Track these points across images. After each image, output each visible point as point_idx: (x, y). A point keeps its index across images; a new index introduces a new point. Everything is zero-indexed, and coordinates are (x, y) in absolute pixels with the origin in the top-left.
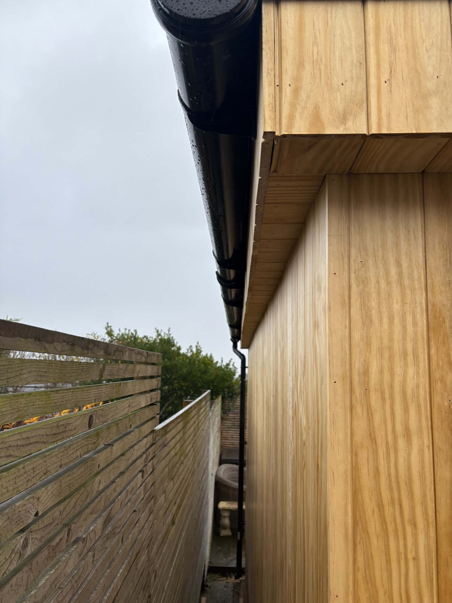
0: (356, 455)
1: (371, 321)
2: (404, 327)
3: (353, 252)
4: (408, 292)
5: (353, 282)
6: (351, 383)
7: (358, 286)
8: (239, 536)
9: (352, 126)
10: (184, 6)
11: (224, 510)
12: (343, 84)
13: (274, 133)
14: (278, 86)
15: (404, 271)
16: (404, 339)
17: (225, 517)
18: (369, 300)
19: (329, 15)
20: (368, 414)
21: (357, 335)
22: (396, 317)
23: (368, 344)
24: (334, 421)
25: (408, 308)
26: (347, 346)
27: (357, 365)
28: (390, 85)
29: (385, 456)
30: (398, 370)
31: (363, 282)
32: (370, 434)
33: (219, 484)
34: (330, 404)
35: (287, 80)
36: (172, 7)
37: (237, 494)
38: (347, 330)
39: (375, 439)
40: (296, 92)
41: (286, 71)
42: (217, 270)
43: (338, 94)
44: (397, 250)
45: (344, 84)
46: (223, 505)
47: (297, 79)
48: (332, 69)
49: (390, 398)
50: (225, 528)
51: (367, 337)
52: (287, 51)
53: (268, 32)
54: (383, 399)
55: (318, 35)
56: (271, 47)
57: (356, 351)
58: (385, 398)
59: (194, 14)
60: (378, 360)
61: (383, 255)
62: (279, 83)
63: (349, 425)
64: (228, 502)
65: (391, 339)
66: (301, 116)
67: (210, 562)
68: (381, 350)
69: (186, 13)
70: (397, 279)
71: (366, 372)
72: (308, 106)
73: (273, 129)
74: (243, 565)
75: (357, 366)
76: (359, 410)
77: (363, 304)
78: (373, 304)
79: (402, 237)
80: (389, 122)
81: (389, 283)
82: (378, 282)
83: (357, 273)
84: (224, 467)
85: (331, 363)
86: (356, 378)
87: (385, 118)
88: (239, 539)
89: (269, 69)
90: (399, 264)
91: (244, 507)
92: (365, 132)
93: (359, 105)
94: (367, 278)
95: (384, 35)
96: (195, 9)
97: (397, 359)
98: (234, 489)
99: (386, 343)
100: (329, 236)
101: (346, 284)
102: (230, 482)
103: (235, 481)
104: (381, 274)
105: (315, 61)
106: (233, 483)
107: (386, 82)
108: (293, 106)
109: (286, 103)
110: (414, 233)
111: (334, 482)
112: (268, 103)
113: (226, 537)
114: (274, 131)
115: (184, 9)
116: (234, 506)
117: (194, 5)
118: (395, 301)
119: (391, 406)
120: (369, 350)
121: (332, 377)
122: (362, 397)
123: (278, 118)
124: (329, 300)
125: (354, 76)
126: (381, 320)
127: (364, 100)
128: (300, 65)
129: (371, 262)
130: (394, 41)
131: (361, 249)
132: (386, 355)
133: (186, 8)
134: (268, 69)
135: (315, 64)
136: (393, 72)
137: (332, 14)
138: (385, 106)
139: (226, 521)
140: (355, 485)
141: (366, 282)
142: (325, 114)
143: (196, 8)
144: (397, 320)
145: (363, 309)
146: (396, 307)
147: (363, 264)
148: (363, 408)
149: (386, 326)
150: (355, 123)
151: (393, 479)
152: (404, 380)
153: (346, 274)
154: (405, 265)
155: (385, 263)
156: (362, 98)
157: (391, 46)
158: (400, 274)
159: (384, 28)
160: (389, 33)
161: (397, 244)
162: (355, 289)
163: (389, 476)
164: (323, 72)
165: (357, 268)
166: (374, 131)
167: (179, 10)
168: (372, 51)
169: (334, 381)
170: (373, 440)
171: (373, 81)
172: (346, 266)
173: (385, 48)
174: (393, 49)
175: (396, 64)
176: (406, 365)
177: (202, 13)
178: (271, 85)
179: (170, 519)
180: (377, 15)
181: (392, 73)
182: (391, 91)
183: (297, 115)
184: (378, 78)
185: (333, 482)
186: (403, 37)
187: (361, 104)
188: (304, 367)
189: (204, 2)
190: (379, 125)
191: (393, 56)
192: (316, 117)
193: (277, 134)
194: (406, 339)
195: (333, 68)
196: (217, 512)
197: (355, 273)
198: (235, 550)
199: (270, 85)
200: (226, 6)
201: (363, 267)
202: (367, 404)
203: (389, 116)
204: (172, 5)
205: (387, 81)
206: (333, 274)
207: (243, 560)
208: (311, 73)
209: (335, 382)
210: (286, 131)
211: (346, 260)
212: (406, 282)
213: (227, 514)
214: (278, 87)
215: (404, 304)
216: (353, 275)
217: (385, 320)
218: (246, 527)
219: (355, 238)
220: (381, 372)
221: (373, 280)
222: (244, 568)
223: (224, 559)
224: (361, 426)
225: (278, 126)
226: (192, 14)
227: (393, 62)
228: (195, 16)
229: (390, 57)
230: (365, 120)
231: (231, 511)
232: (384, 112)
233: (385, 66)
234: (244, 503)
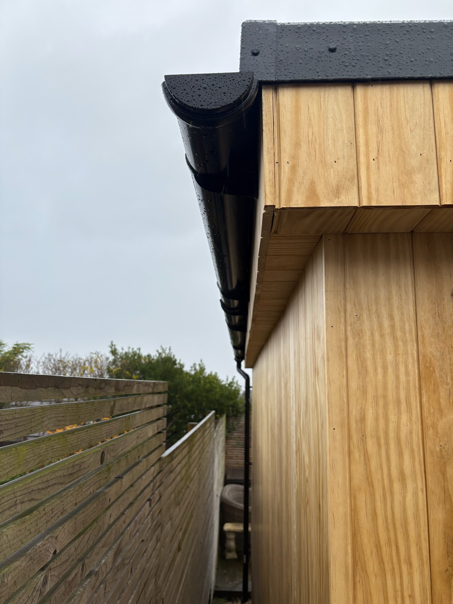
0: (355, 498)
1: (367, 371)
2: (397, 377)
3: (349, 307)
4: (400, 343)
5: (349, 334)
6: (349, 430)
7: (354, 339)
8: (245, 559)
9: (345, 200)
10: (193, 97)
11: (230, 532)
13: (274, 206)
14: (277, 163)
15: (396, 324)
16: (397, 387)
17: (230, 539)
18: (364, 351)
19: (322, 99)
20: (365, 459)
21: (354, 384)
22: (389, 367)
23: (364, 392)
24: (334, 466)
25: (401, 359)
26: (345, 394)
27: (354, 413)
28: (378, 163)
29: (382, 499)
30: (392, 418)
31: (359, 334)
32: (368, 478)
33: (224, 505)
34: (330, 449)
35: (285, 158)
36: (182, 99)
37: (242, 515)
38: (345, 380)
39: (372, 482)
40: (294, 168)
41: (285, 150)
42: (220, 298)
43: (332, 170)
44: (389, 304)
45: (336, 161)
46: (228, 527)
47: (295, 157)
48: (325, 148)
49: (385, 444)
50: (230, 551)
51: (363, 386)
52: (285, 132)
53: (268, 116)
54: (379, 445)
55: (312, 118)
56: (270, 129)
57: (353, 400)
58: (381, 444)
59: (202, 106)
60: (374, 408)
61: (377, 310)
62: (278, 161)
63: (347, 470)
64: (233, 524)
65: (385, 388)
66: (298, 190)
67: (216, 586)
68: (376, 398)
69: (194, 105)
70: (390, 332)
71: (363, 419)
72: (305, 182)
73: (273, 203)
74: (250, 589)
75: (354, 414)
76: (356, 455)
77: (358, 355)
78: (368, 355)
79: (394, 292)
80: (378, 196)
81: (382, 336)
82: (372, 335)
83: (352, 326)
84: (229, 487)
85: (330, 411)
86: (353, 425)
87: (374, 192)
88: (245, 562)
89: (269, 148)
90: (391, 317)
91: (250, 529)
92: (356, 204)
93: (350, 181)
94: (362, 331)
95: (372, 117)
96: (202, 100)
97: (391, 407)
98: (239, 510)
99: (380, 392)
100: (326, 291)
101: (343, 337)
102: (236, 503)
103: (240, 502)
104: (375, 327)
105: (310, 141)
106: (238, 504)
107: (374, 160)
108: (291, 182)
109: (285, 178)
110: (405, 289)
111: (334, 524)
112: (269, 179)
113: (232, 560)
114: (274, 205)
115: (193, 101)
116: (240, 528)
117: (201, 97)
118: (388, 352)
119: (386, 451)
120: (365, 398)
121: (331, 425)
122: (360, 443)
123: (277, 192)
124: (327, 351)
125: (346, 154)
126: (376, 370)
127: (355, 175)
128: (297, 145)
129: (365, 316)
130: (380, 123)
131: (356, 304)
132: (381, 403)
133: (194, 100)
134: (268, 148)
135: (310, 144)
136: (380, 150)
137: (325, 98)
138: (374, 181)
139: (232, 544)
140: (355, 527)
141: (361, 334)
142: (320, 189)
143: (204, 99)
144: (390, 370)
145: (359, 360)
146: (390, 357)
147: (358, 318)
148: (360, 453)
149: (380, 377)
150: (347, 197)
151: (390, 521)
152: (398, 427)
153: (343, 327)
154: (397, 318)
155: (379, 316)
156: (353, 174)
157: (378, 127)
158: (393, 327)
159: (371, 110)
160: (377, 115)
161: (389, 299)
162: (351, 341)
163: (386, 517)
164: (317, 150)
165: (352, 322)
166: (365, 203)
167: (188, 101)
168: (361, 131)
169: (333, 428)
170: (371, 484)
171: (362, 159)
172: (343, 320)
173: (373, 129)
174: (381, 130)
175: (383, 143)
176: (399, 412)
177: (208, 104)
178: (271, 163)
179: (176, 545)
180: (365, 97)
182: (379, 168)
183: (295, 189)
184: (367, 156)
185: (333, 525)
186: (389, 118)
187: (352, 179)
188: (306, 407)
189: (210, 95)
190: (369, 198)
191: (380, 136)
192: (312, 192)
193: (276, 207)
194: (399, 388)
195: (327, 148)
196: (222, 534)
197: (351, 325)
198: (241, 574)
200: (230, 97)
201: (358, 321)
202: (364, 449)
203: (377, 190)
204: (182, 97)
205: (375, 159)
206: (330, 327)
207: (250, 584)
208: (307, 152)
209: (334, 429)
210: (285, 205)
211: (342, 314)
212: (399, 334)
213: (232, 536)
214: (278, 164)
215: (396, 354)
216: (349, 328)
217: (380, 370)
218: (252, 550)
219: (350, 294)
220: (377, 419)
221: (368, 333)
222: (250, 592)
223: (230, 583)
224: (358, 470)
225: (277, 200)
226: (200, 105)
227: (380, 142)
228: (203, 107)
229: (377, 137)
230: (356, 194)
231: (237, 533)
232: (373, 187)
233: (373, 145)
234: (250, 525)
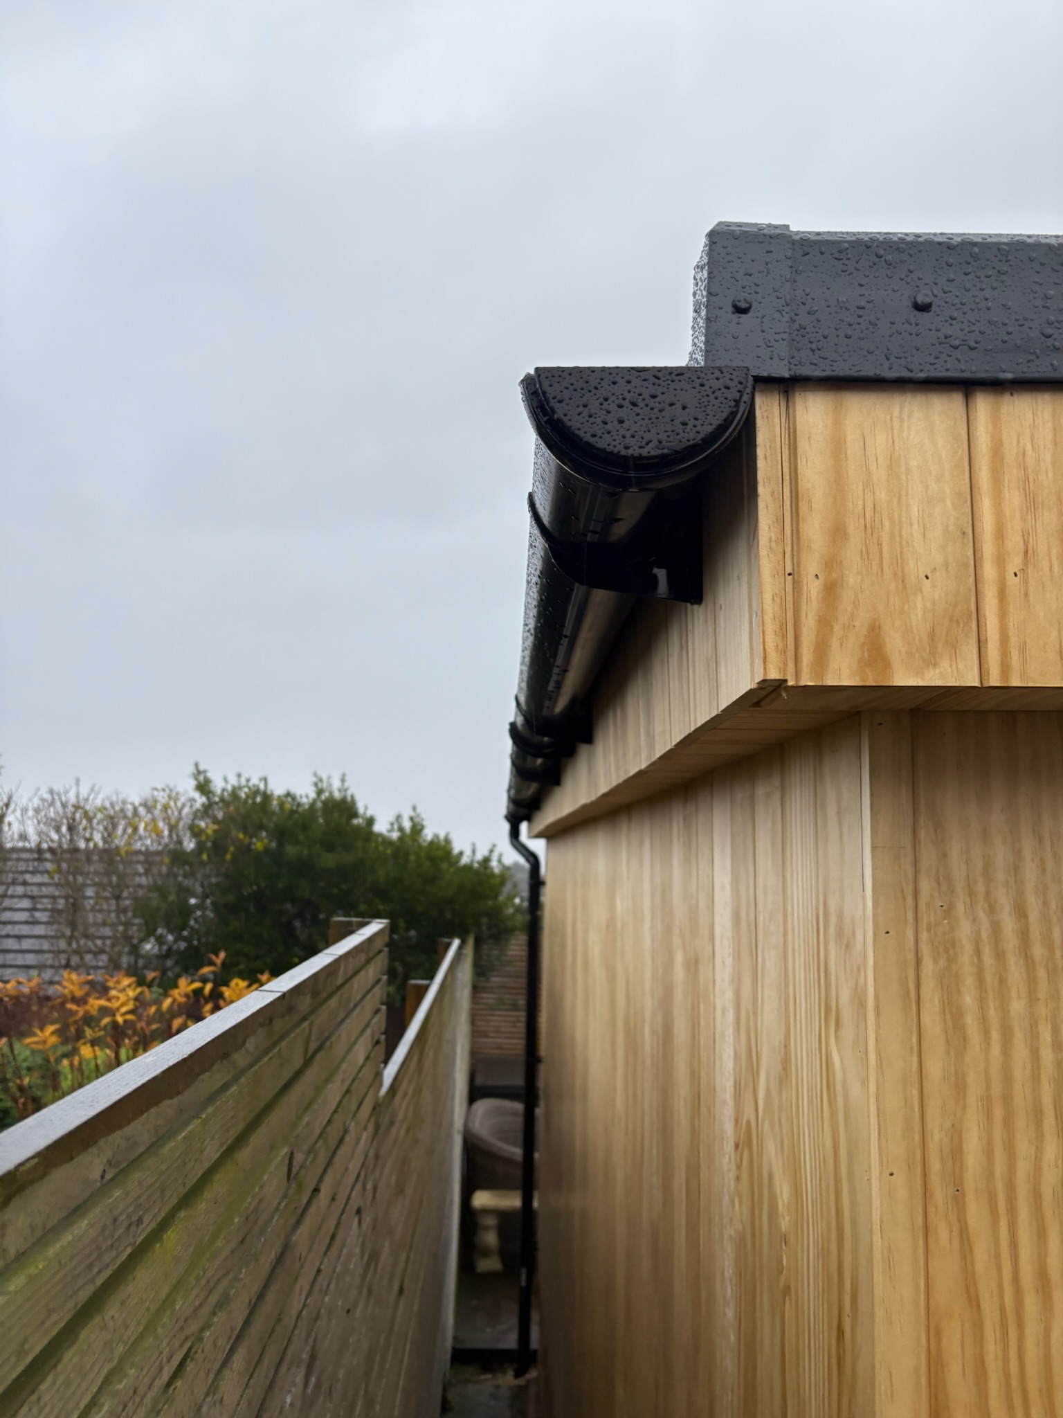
0: (938, 1334)
1: (965, 1038)
2: (1035, 1053)
3: (926, 885)
4: (1042, 974)
5: (925, 949)
6: (925, 1175)
7: (936, 961)
8: (524, 1277)
9: (949, 670)
10: (605, 426)
11: (486, 1211)
12: (927, 578)
13: (786, 681)
14: (790, 574)
15: (1031, 928)
16: (1036, 1078)
17: (487, 1228)
18: (959, 992)
19: (896, 423)
20: (962, 1245)
21: (935, 1068)
22: (1017, 1029)
23: (959, 1085)
24: (891, 1261)
25: (1042, 1011)
26: (915, 1093)
27: (937, 1136)
28: (1026, 581)
29: (998, 1334)
30: (1024, 1147)
31: (948, 949)
32: (967, 1287)
33: (474, 1151)
34: (882, 1221)
35: (812, 566)
36: (579, 429)
37: (518, 1173)
38: (915, 1059)
39: (977, 1297)
40: (831, 590)
41: (809, 547)
43: (919, 598)
44: (1016, 882)
45: (929, 576)
46: (482, 1199)
47: (832, 563)
48: (904, 543)
49: (1007, 1210)
50: (486, 1253)
51: (956, 1072)
52: (809, 501)
53: (769, 459)
54: (994, 1211)
55: (873, 467)
56: (776, 492)
57: (933, 1105)
58: (997, 1208)
59: (627, 448)
60: (981, 1126)
61: (988, 893)
62: (793, 570)
63: (922, 1272)
64: (495, 1192)
65: (1008, 1079)
66: (841, 645)
67: (455, 1338)
68: (986, 1103)
69: (609, 445)
70: (1017, 945)
71: (956, 1152)
72: (857, 624)
73: (782, 675)
74: (535, 1344)
75: (936, 1138)
76: (943, 1234)
77: (946, 1001)
78: (969, 999)
79: (1027, 852)
80: (1024, 662)
81: (1000, 955)
82: (978, 952)
83: (932, 932)
84: (482, 1106)
85: (882, 1131)
86: (935, 1165)
87: (1017, 652)
88: (523, 1283)
89: (773, 539)
90: (1021, 912)
91: (536, 1204)
92: (977, 684)
93: (961, 625)
94: (953, 942)
95: (1012, 474)
96: (628, 434)
97: (1021, 1122)
98: (509, 1161)
99: (997, 1089)
100: (874, 848)
101: (911, 956)
102: (499, 1144)
103: (514, 1144)
104: (984, 935)
105: (868, 526)
106: (509, 1148)
107: (1016, 575)
108: (825, 623)
109: (810, 615)
110: (1052, 845)
111: (892, 1395)
112: (773, 616)
113: (491, 1276)
114: (785, 678)
115: (606, 434)
116: (513, 1201)
117: (626, 425)
118: (1014, 994)
119: (1009, 1226)
120: (961, 1101)
121: (885, 1164)
122: (950, 1207)
123: (792, 648)
124: (875, 990)
125: (951, 560)
126: (986, 1032)
127: (971, 612)
128: (838, 532)
129: (960, 907)
130: (1031, 485)
131: (941, 878)
132: (998, 1113)
133: (609, 433)
134: (770, 541)
135: (869, 531)
136: (1030, 553)
137: (901, 420)
138: (1016, 626)
139: (490, 1238)
140: (936, 1398)
141: (951, 952)
142: (895, 645)
143: (631, 432)
144: (1019, 1037)
145: (947, 1012)
146: (1017, 1007)
147: (945, 912)
148: (951, 1231)
149: (996, 1050)
150: (954, 664)
151: (1015, 1383)
152: (1037, 1170)
153: (910, 933)
154: (1034, 915)
155: (992, 909)
156: (968, 608)
157: (1026, 496)
158: (1024, 935)
159: (1010, 451)
160: (1022, 466)
161: (1016, 869)
162: (928, 966)
163: (1007, 1375)
164: (885, 548)
165: (932, 919)
166: (994, 680)
167: (594, 436)
168: (986, 506)
169: (889, 1171)
170: (974, 1302)
171: (989, 571)
172: (910, 916)
173: (1013, 499)
174: (1031, 502)
175: (1036, 536)
176: (1040, 1137)
177: (643, 444)
178: (776, 576)
180: (995, 420)
181: (1029, 555)
182: (1026, 595)
183: (835, 643)
184: (1001, 561)
185: (889, 1394)
186: (1050, 475)
187: (966, 620)
189: (647, 421)
190: (1005, 668)
191: (1030, 517)
192: (875, 651)
193: (790, 683)
194: (1039, 1077)
195: (907, 542)
196: (469, 1216)
197: (929, 930)
198: (515, 1308)
199: (774, 576)
200: (695, 430)
201: (945, 919)
202: (959, 1221)
203: (1023, 649)
204: (579, 425)
205: (1018, 574)
206: (882, 932)
207: (535, 1329)
208: (861, 551)
209: (892, 1174)
210: (811, 680)
211: (910, 900)
212: (1038, 951)
213: (491, 1221)
214: (791, 577)
215: (1032, 1000)
216: (924, 936)
217: (995, 1035)
218: (541, 1256)
219: (928, 855)
220: (989, 1152)
221: (968, 948)
222: (535, 1351)
223: (488, 1330)
224: (946, 1269)
225: (791, 666)
226: (622, 446)
227: (1030, 533)
228: (630, 452)
229: (1024, 520)
230: (975, 657)
231: (503, 1216)
232: (1014, 641)
233: (1014, 541)
234: (536, 1195)
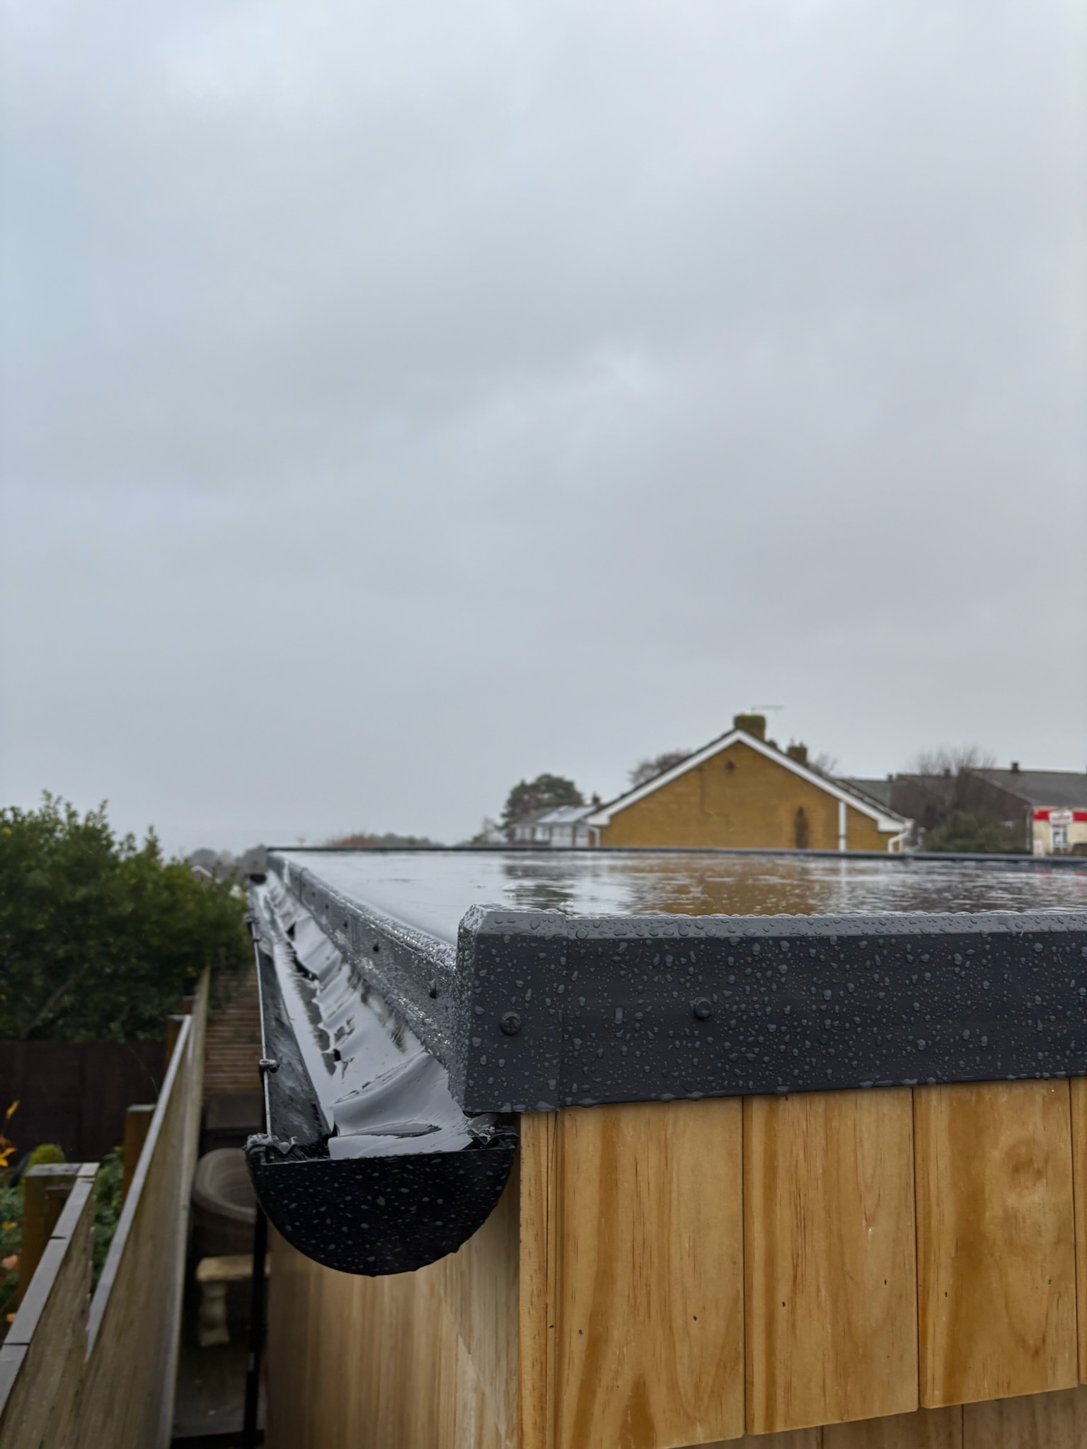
9: (714, 1424)
11: (213, 1282)
12: (695, 1318)
14: (552, 1327)
17: (213, 1300)
28: (793, 1310)
35: (576, 1320)
40: (596, 1345)
41: (574, 1298)
43: (686, 1344)
45: (697, 1317)
46: (209, 1269)
47: (597, 1316)
48: (674, 1281)
50: (212, 1326)
53: (533, 1195)
55: (645, 1194)
56: (539, 1237)
62: (556, 1323)
64: (224, 1259)
66: (604, 1410)
72: (620, 1383)
74: (261, 1423)
80: (788, 1404)
84: (215, 1157)
87: (782, 1392)
88: (251, 1368)
89: (534, 1292)
91: (268, 1270)
92: (739, 1433)
93: (729, 1369)
95: (784, 1190)
98: (241, 1224)
102: (231, 1206)
103: (243, 1203)
105: (637, 1264)
106: (236, 1208)
107: (784, 1305)
108: (588, 1386)
109: (572, 1379)
112: (531, 1387)
116: (242, 1268)
125: (721, 1296)
127: (739, 1353)
128: (604, 1278)
130: (802, 1200)
134: (532, 1295)
135: (637, 1270)
136: (799, 1277)
137: (676, 1137)
138: (782, 1363)
139: (217, 1310)
142: (659, 1403)
150: (719, 1416)
156: (736, 1349)
157: (797, 1213)
159: (782, 1163)
160: (794, 1181)
164: (653, 1290)
166: (759, 1428)
168: (757, 1228)
171: (758, 1304)
173: (784, 1215)
174: (802, 1223)
175: (805, 1257)
178: (537, 1337)
180: (770, 1128)
181: (797, 1281)
182: (794, 1326)
183: (597, 1410)
184: (770, 1295)
186: (820, 1187)
187: (733, 1364)
190: (770, 1412)
191: (800, 1237)
192: (639, 1413)
195: (677, 1280)
199: (535, 1338)
203: (789, 1388)
205: (786, 1303)
208: (629, 1297)
213: (218, 1292)
214: (553, 1329)
218: (273, 1338)
227: (800, 1253)
229: (794, 1240)
230: (741, 1398)
232: (781, 1381)
233: (784, 1267)
234: (269, 1259)
